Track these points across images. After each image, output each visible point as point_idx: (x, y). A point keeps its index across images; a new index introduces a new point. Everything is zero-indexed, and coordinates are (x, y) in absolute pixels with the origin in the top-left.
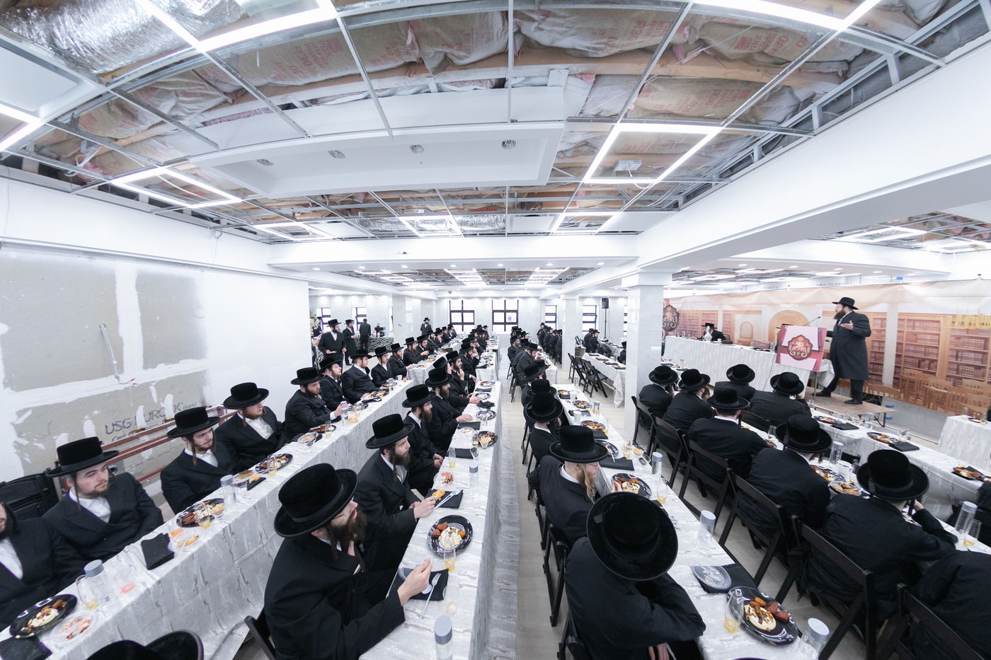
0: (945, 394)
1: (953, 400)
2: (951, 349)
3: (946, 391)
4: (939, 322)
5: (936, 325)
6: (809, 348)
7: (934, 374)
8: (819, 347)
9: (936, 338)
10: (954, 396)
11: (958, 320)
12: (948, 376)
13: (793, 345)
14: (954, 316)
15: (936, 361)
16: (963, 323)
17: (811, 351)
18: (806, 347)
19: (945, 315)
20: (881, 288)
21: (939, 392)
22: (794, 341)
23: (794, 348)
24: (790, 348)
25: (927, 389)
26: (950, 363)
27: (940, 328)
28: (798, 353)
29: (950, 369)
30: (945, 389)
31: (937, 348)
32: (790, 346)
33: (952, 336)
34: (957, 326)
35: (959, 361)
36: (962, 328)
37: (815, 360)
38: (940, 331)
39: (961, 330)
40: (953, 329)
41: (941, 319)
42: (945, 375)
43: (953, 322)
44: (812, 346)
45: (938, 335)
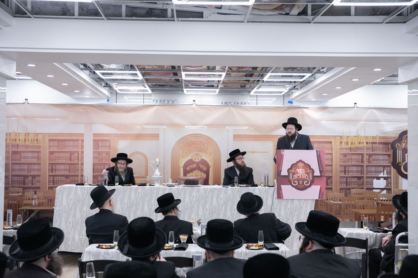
0: (340, 205)
1: (346, 208)
2: (341, 166)
3: (341, 202)
4: (331, 142)
5: (329, 145)
6: (311, 175)
7: (331, 189)
8: (321, 172)
9: (330, 156)
10: (347, 205)
11: (344, 140)
12: (341, 189)
13: (294, 174)
14: (341, 137)
15: (331, 177)
16: (347, 142)
17: (314, 177)
18: (308, 174)
19: (335, 137)
20: (286, 110)
21: (336, 204)
22: (293, 169)
23: (296, 176)
24: (291, 178)
25: (327, 203)
26: (341, 177)
27: (332, 148)
28: (301, 182)
29: (341, 183)
30: (340, 200)
31: (331, 165)
32: (291, 175)
33: (341, 154)
34: (344, 146)
35: (347, 175)
36: (347, 147)
37: (319, 187)
38: (332, 150)
39: (347, 149)
40: (341, 149)
41: (332, 140)
42: (338, 189)
43: (341, 143)
44: (313, 172)
45: (331, 154)
